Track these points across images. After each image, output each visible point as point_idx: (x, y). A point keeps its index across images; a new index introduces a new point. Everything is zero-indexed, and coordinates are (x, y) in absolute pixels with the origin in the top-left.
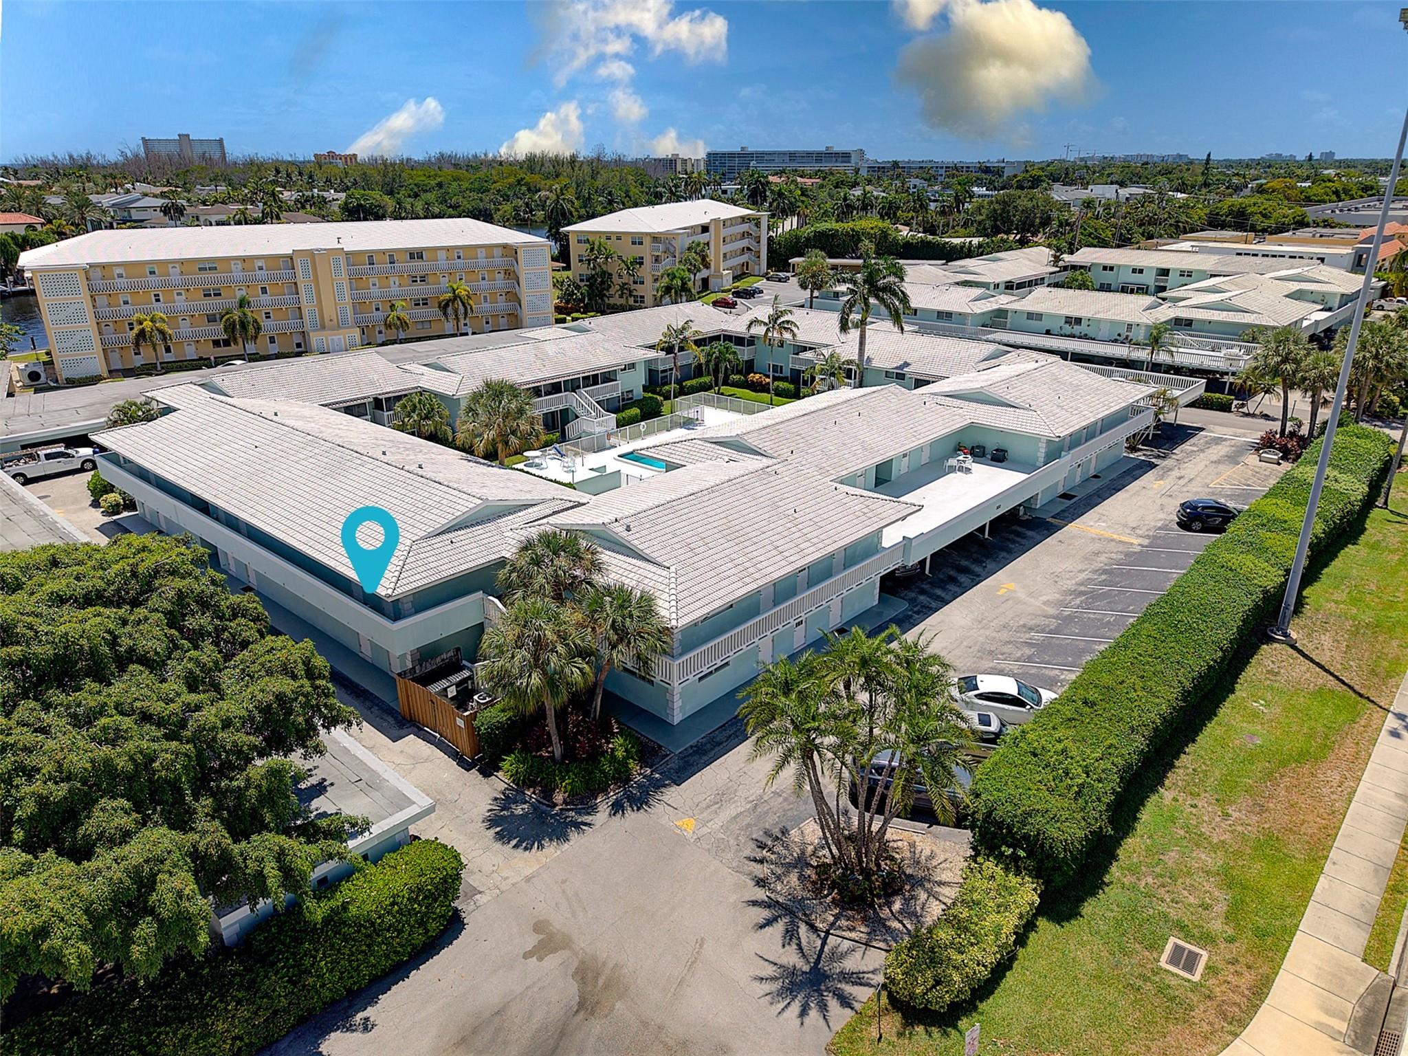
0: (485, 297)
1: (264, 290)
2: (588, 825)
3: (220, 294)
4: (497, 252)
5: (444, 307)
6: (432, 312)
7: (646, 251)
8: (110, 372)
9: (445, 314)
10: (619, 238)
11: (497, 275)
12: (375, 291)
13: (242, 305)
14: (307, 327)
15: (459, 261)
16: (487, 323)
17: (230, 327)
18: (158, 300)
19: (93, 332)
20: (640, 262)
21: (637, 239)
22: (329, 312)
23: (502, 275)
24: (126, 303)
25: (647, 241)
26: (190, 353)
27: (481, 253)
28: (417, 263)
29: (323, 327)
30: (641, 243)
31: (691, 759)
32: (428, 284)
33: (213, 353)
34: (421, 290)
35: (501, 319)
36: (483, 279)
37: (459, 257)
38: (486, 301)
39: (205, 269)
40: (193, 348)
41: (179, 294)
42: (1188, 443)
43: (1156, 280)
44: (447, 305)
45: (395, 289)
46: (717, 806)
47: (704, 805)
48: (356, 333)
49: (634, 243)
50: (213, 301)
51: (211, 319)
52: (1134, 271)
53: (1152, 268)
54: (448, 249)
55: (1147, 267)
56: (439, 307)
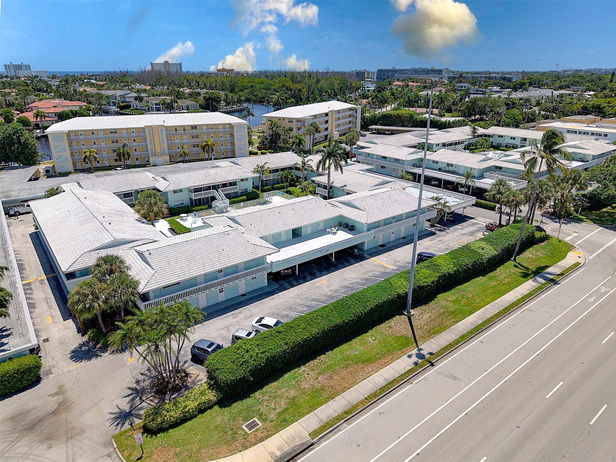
0: (222, 144)
1: (134, 140)
2: (100, 356)
3: (118, 142)
4: (228, 126)
5: (203, 148)
6: (199, 149)
7: (294, 125)
8: (75, 170)
9: (204, 151)
10: (284, 120)
11: (227, 136)
12: (177, 141)
13: (124, 146)
14: (150, 154)
15: (212, 130)
16: (223, 154)
17: (119, 155)
18: (95, 144)
19: (69, 156)
20: (291, 130)
21: (291, 120)
22: (158, 149)
23: (229, 135)
24: (83, 145)
25: (294, 121)
26: (107, 164)
27: (221, 127)
28: (194, 131)
29: (156, 155)
30: (292, 122)
32: (199, 139)
33: (114, 163)
34: (196, 141)
35: (229, 153)
36: (221, 137)
37: (211, 128)
38: (222, 145)
39: (112, 132)
40: (107, 162)
41: (103, 142)
42: (460, 225)
43: (521, 143)
44: (204, 147)
45: (185, 141)
48: (168, 158)
49: (289, 122)
50: (115, 145)
51: (114, 151)
52: (511, 138)
53: (519, 137)
54: (207, 125)
55: (517, 137)
56: (202, 148)
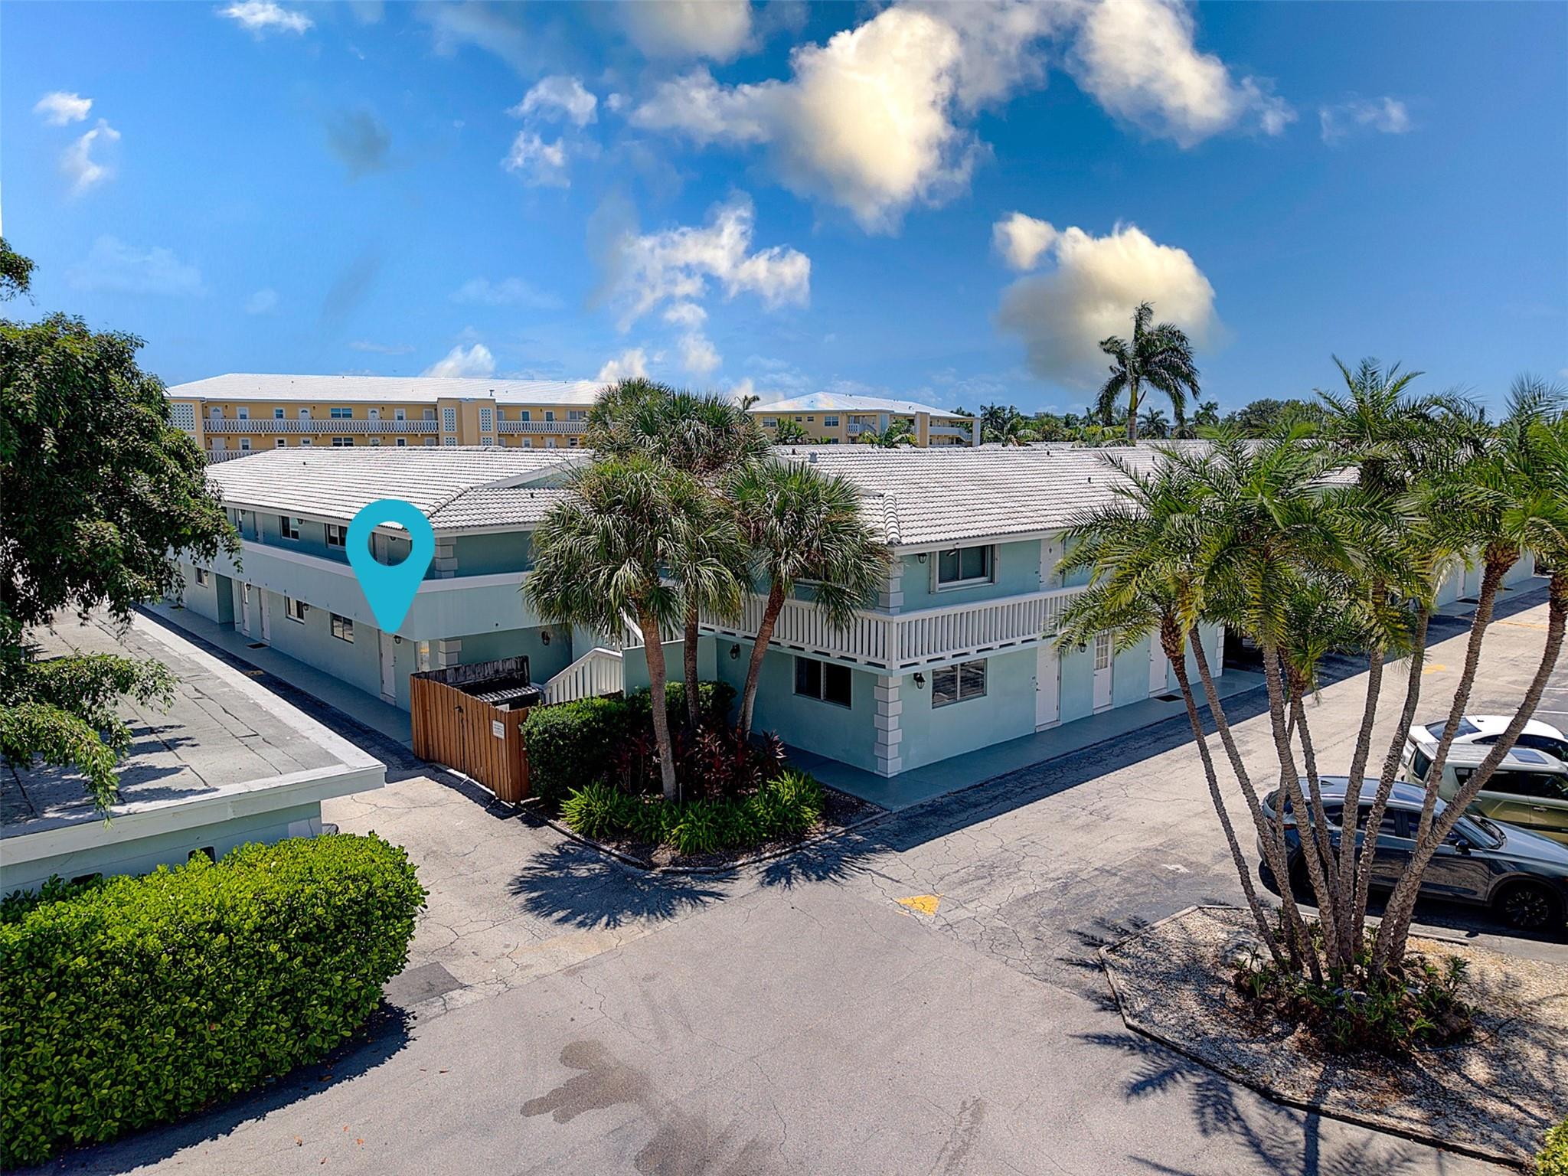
1: (401, 442)
7: (841, 433)
10: (811, 420)
21: (831, 420)
24: (245, 447)
25: (843, 421)
30: (836, 424)
31: (924, 821)
39: (339, 415)
41: (305, 441)
46: (985, 881)
47: (956, 878)
49: (827, 424)
